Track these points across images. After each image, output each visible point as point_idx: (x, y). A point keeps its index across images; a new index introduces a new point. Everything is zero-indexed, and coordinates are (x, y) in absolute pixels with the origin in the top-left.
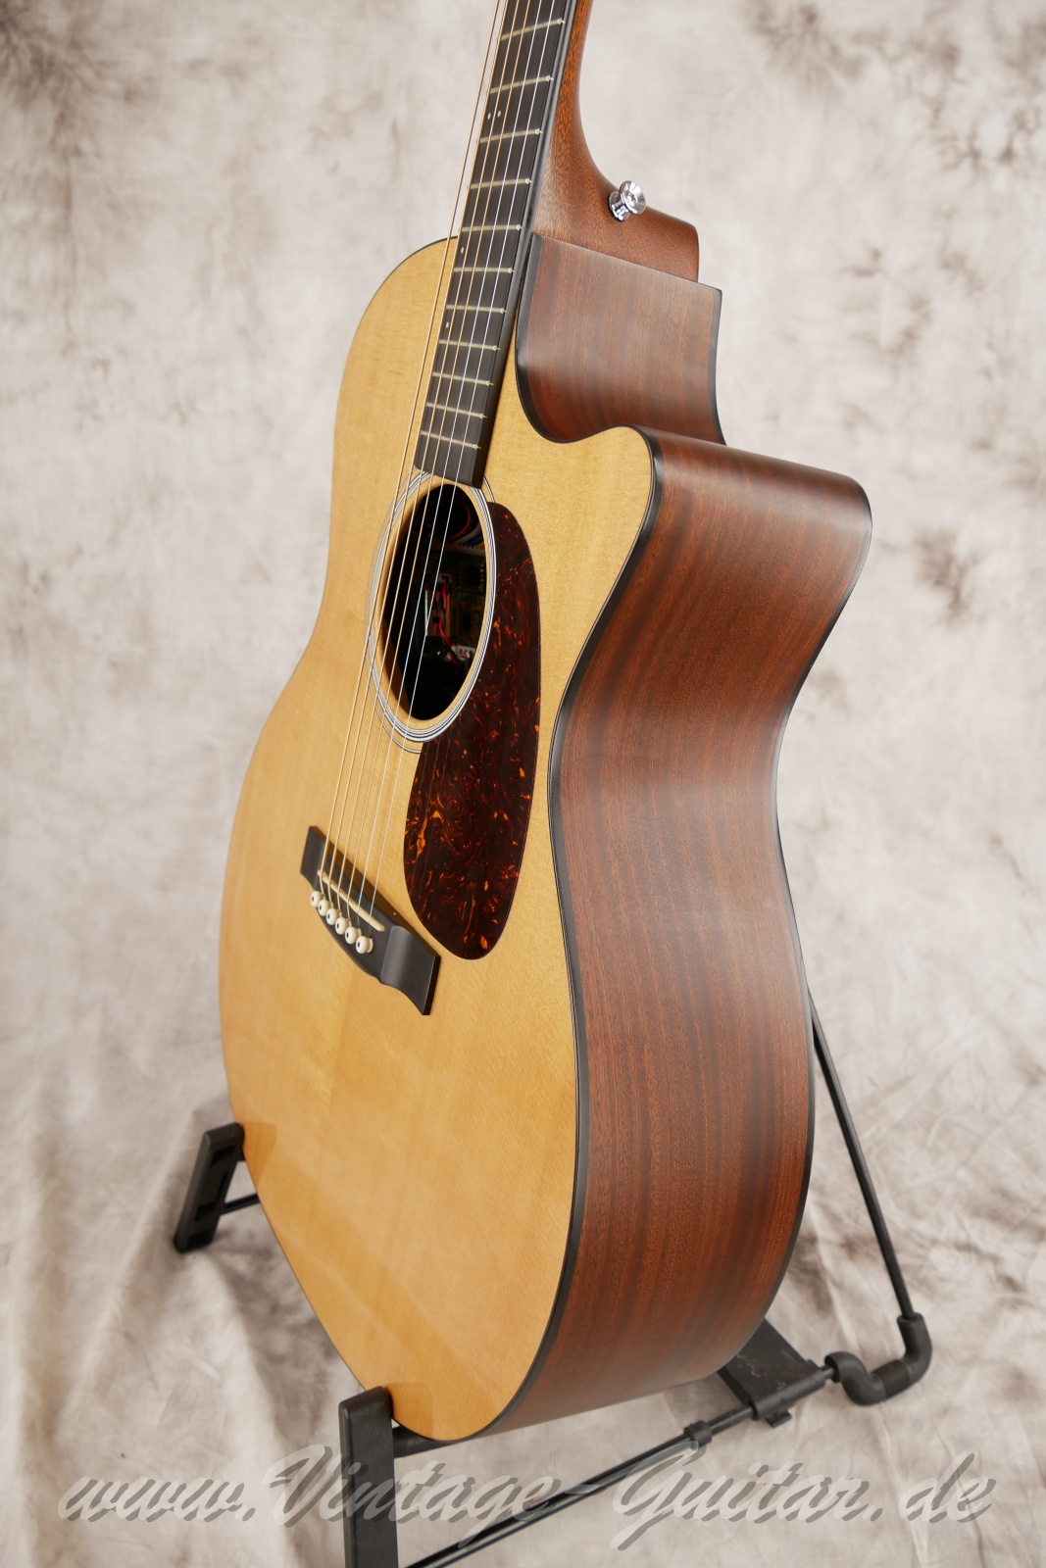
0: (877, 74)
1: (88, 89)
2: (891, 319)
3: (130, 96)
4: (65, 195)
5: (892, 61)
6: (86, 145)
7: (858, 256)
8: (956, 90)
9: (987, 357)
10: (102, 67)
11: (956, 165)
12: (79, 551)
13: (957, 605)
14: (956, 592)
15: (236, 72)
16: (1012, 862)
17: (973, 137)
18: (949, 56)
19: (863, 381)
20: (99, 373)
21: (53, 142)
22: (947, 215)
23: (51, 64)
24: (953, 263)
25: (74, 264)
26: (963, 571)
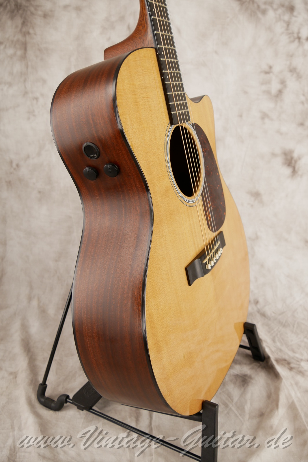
0: (271, 14)
1: (32, 14)
2: (275, 87)
3: (45, 16)
4: (24, 47)
5: (275, 10)
6: (31, 31)
7: (265, 67)
8: (294, 19)
9: (303, 98)
10: (37, 7)
11: (294, 41)
12: (28, 157)
13: (294, 172)
14: (294, 168)
15: (78, 9)
17: (299, 33)
18: (291, 9)
19: (267, 105)
20: (35, 102)
21: (21, 30)
22: (291, 56)
23: (21, 6)
24: (293, 70)
25: (27, 68)
26: (296, 162)
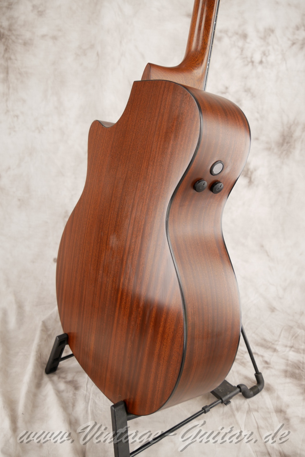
0: (226, 41)
1: (13, 42)
3: (25, 44)
4: (7, 70)
5: (230, 37)
6: (13, 57)
7: (222, 88)
8: (247, 45)
10: (18, 36)
11: (247, 65)
12: (9, 168)
13: (250, 182)
14: (250, 178)
15: (55, 38)
16: (266, 252)
17: (252, 57)
18: (245, 36)
20: (15, 119)
21: (3, 56)
22: (245, 78)
23: (3, 35)
24: (247, 90)
25: (9, 88)
26: (252, 173)
